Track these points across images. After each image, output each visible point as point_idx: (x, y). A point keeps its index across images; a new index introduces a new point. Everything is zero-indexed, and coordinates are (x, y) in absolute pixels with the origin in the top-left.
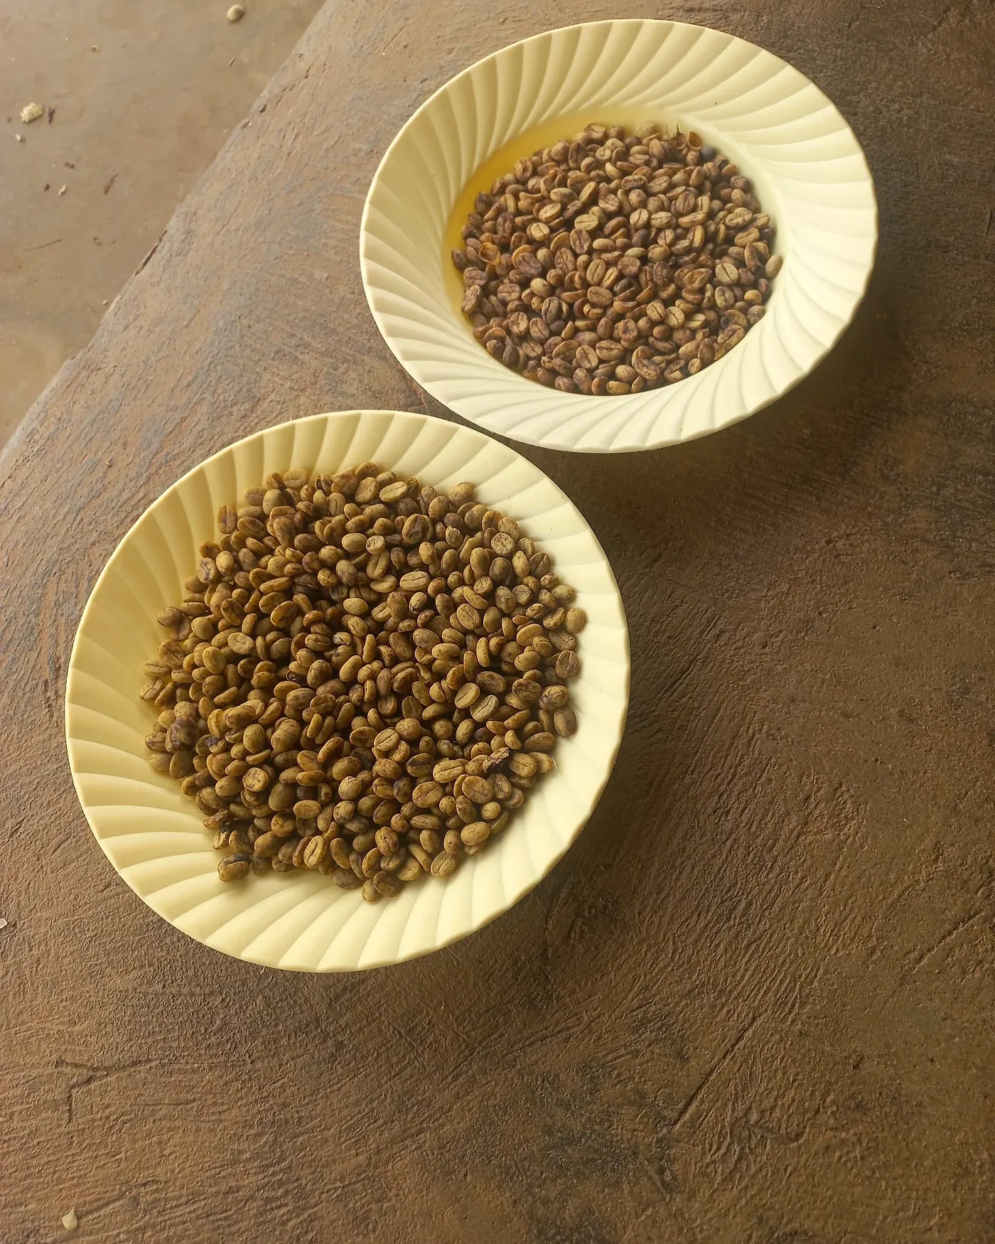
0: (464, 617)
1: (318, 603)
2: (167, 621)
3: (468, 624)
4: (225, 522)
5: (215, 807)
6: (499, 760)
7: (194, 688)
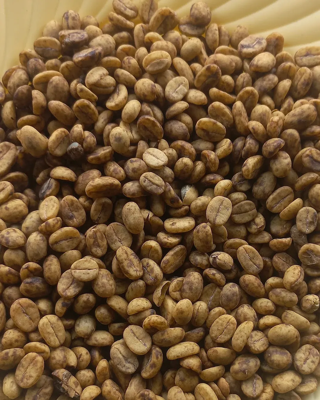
0: (222, 325)
1: (226, 164)
2: (196, 12)
3: (214, 330)
4: (307, 55)
5: (8, 85)
6: (66, 388)
7: (130, 49)
